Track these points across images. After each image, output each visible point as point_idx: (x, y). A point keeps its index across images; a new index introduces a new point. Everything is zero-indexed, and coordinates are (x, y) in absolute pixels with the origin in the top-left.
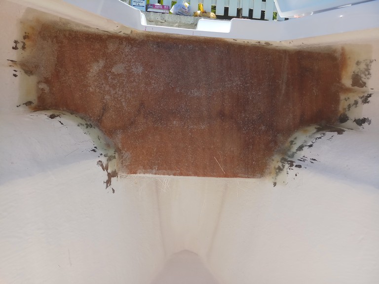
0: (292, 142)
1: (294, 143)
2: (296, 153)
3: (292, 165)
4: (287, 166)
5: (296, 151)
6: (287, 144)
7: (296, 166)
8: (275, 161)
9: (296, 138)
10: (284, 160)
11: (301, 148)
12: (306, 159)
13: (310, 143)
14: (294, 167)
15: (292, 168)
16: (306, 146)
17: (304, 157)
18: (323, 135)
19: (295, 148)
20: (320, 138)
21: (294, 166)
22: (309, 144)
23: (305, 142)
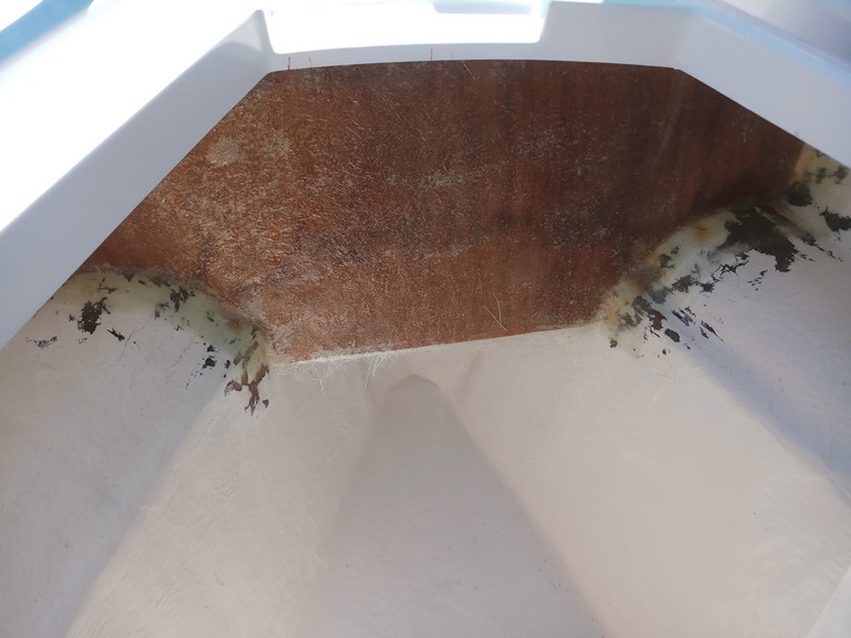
0: (665, 259)
1: (670, 263)
2: (670, 290)
3: (657, 326)
4: (646, 322)
5: (671, 287)
6: (653, 261)
7: (669, 333)
8: (620, 298)
9: (675, 252)
10: (640, 304)
11: (684, 284)
12: (692, 317)
13: (706, 279)
14: (661, 333)
15: (657, 332)
16: (697, 283)
17: (688, 309)
18: (741, 261)
19: (670, 278)
20: (733, 269)
21: (663, 331)
22: (704, 282)
23: (697, 269)
